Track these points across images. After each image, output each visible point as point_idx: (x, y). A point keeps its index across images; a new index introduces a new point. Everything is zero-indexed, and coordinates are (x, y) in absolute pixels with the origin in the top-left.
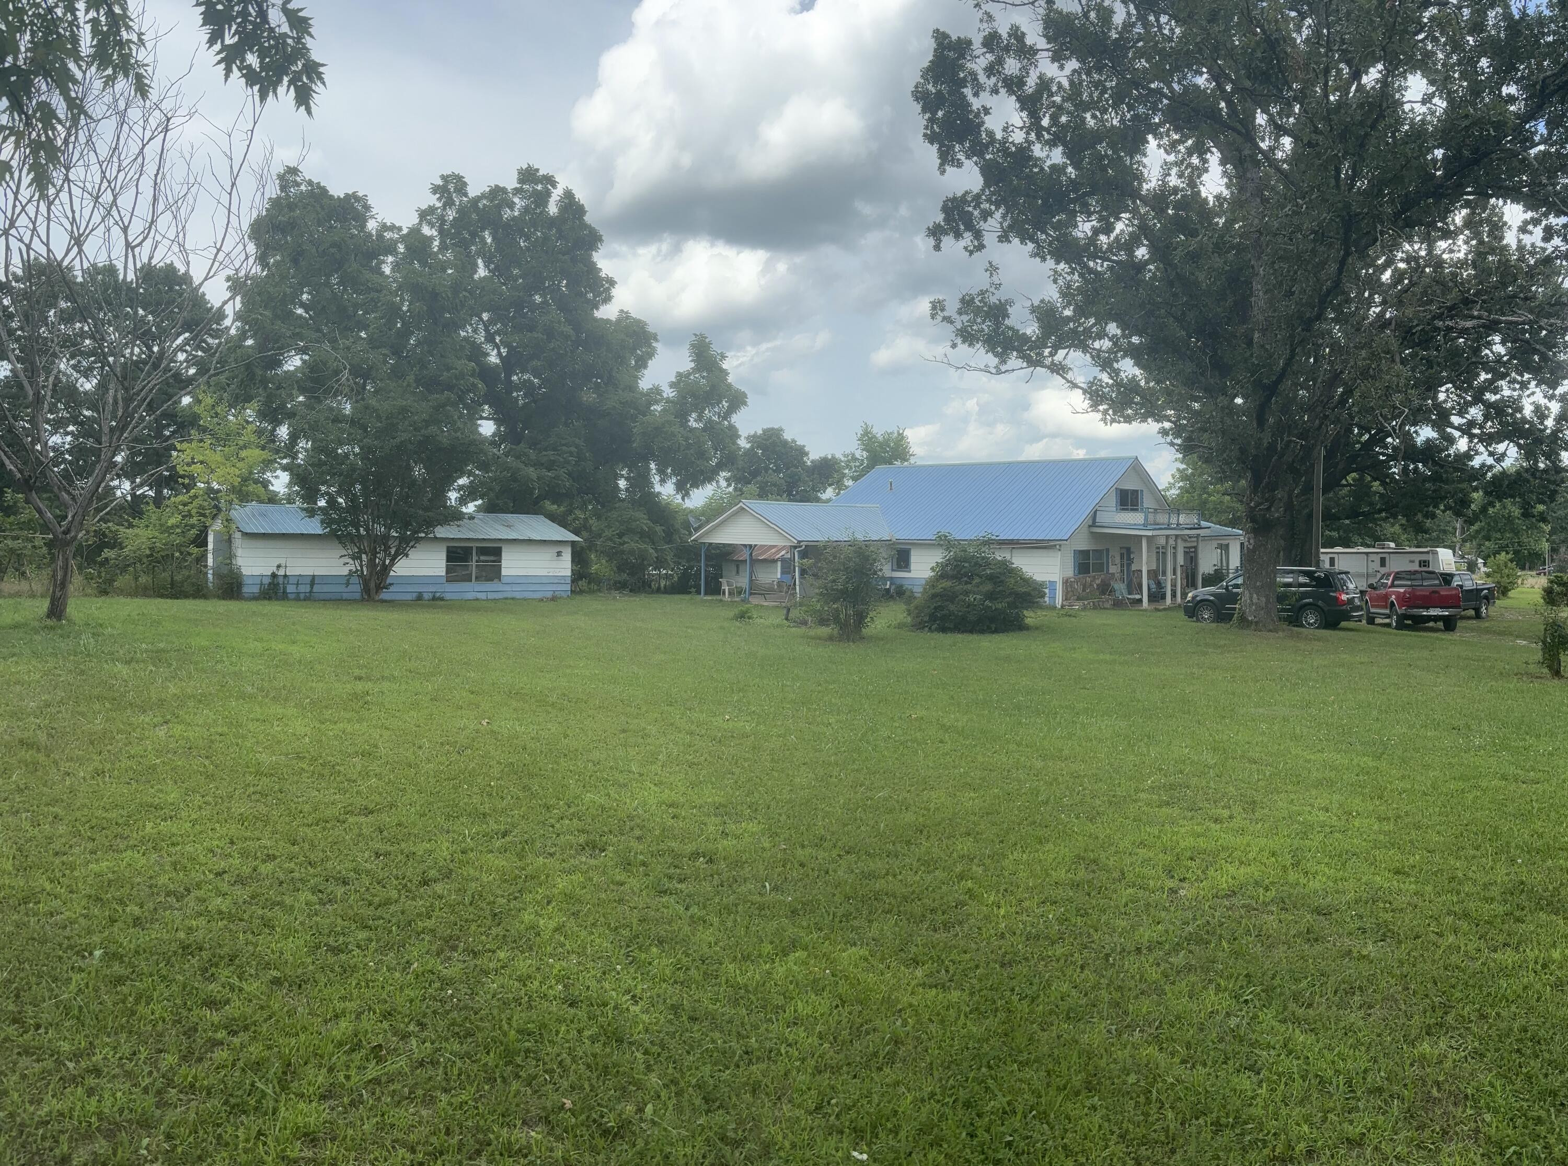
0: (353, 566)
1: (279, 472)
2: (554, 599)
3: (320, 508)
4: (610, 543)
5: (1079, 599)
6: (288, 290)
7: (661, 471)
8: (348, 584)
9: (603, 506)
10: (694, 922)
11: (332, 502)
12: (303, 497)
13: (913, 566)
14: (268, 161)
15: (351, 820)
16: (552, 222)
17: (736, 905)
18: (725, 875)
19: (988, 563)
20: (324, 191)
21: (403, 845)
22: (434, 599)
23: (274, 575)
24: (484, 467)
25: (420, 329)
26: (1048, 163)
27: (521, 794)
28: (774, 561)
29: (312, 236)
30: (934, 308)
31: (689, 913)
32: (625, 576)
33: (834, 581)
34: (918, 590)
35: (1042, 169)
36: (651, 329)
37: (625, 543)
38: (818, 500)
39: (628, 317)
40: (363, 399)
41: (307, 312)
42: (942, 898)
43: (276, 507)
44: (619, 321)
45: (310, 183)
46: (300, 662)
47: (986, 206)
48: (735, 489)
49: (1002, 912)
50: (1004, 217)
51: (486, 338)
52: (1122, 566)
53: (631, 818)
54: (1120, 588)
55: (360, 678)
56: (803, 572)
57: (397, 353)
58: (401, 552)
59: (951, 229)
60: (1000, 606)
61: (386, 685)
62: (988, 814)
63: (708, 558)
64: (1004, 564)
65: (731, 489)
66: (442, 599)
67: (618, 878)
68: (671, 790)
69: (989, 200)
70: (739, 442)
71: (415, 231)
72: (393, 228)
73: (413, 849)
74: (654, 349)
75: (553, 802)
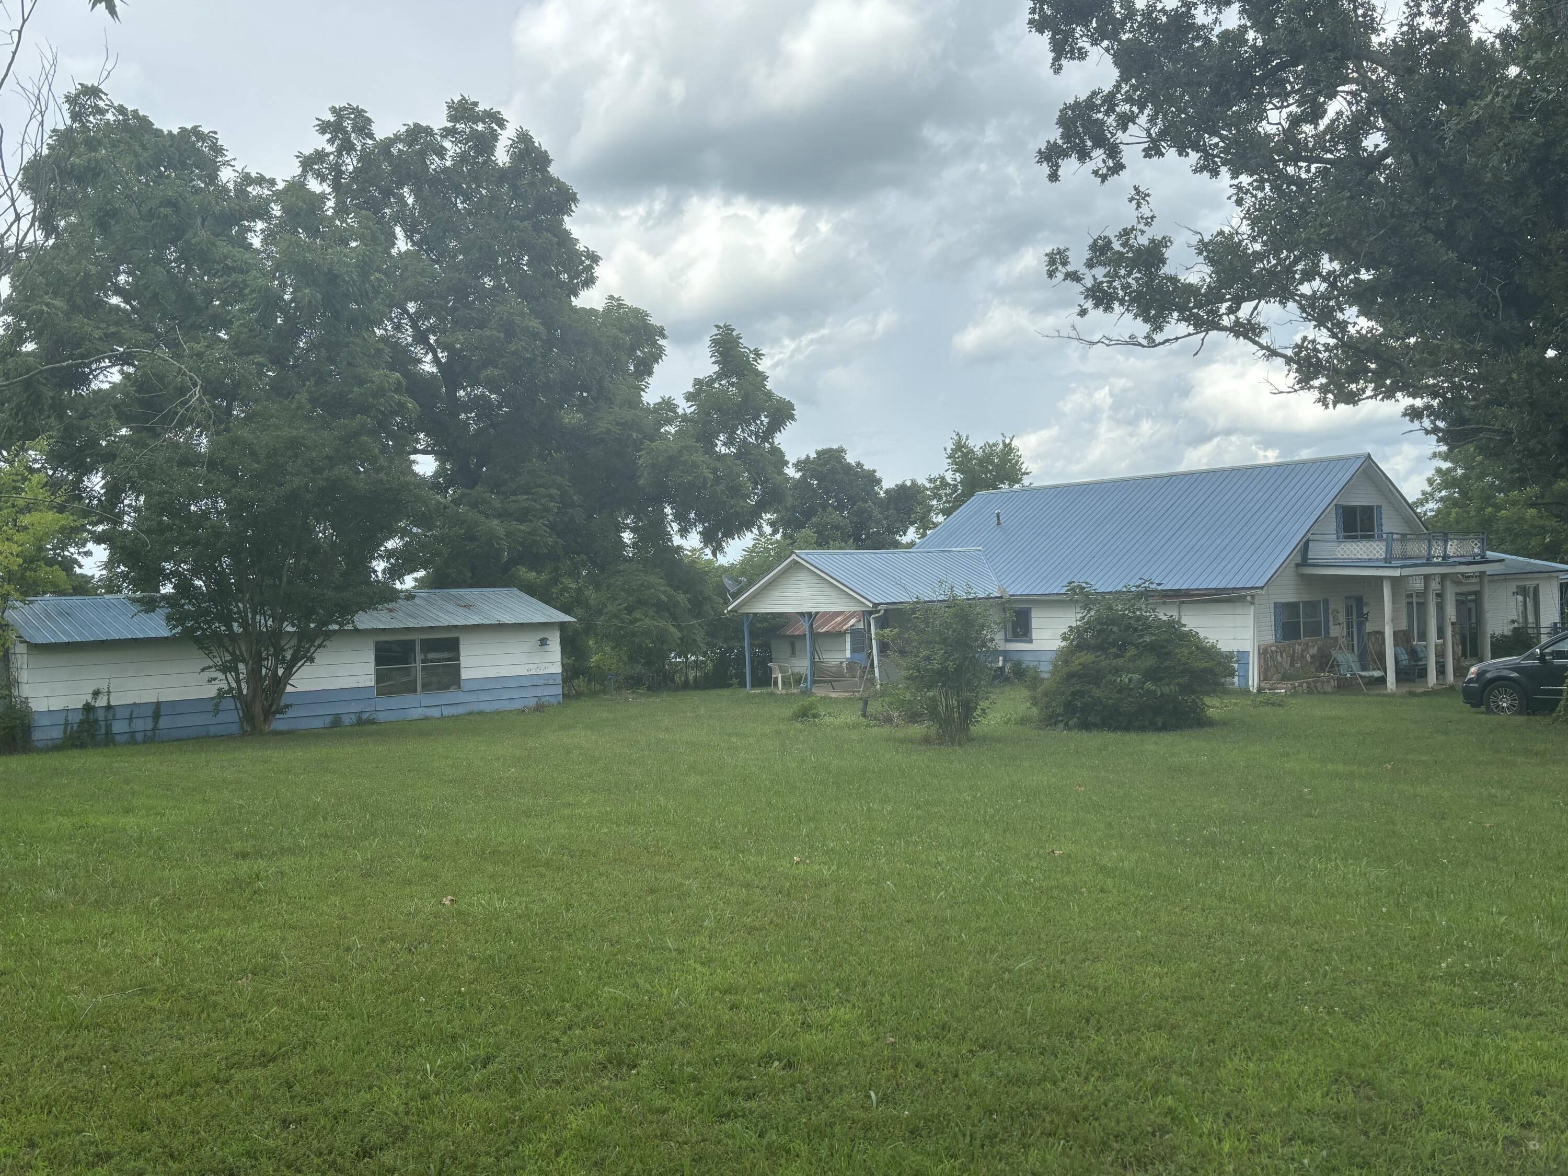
0: (223, 682)
1: (90, 546)
2: (539, 708)
3: (165, 597)
4: (615, 622)
5: (1285, 678)
6: (93, 269)
7: (680, 517)
8: (216, 711)
9: (603, 570)
10: (773, 1154)
11: (183, 587)
12: (133, 582)
13: (1035, 634)
14: (48, 77)
15: (238, 1077)
16: (503, 175)
17: (832, 1125)
18: (812, 1084)
19: (1145, 625)
20: (145, 123)
21: (328, 1102)
22: (360, 722)
23: (88, 708)
24: (424, 521)
25: (313, 326)
26: (1217, 30)
27: (507, 1000)
28: (842, 634)
29: (126, 186)
30: (1052, 262)
31: (765, 1142)
32: (639, 669)
33: (928, 658)
34: (1045, 670)
35: (1208, 41)
36: (654, 320)
37: (636, 620)
38: (896, 545)
39: (620, 306)
40: (227, 430)
41: (127, 302)
42: (1129, 1119)
43: (88, 599)
44: (608, 311)
45: (121, 110)
46: (140, 840)
47: (1124, 108)
48: (784, 535)
49: (1226, 1147)
50: (1152, 120)
51: (414, 337)
52: (1350, 625)
53: (671, 1015)
54: (1348, 661)
55: (244, 855)
56: (884, 648)
57: (278, 361)
58: (303, 655)
59: (1073, 149)
60: (1166, 690)
61: (287, 862)
62: (1185, 998)
63: (753, 635)
64: (1173, 626)
65: (778, 536)
66: (372, 722)
67: (658, 1103)
68: (726, 968)
69: (1129, 99)
70: (786, 471)
71: (296, 187)
72: (260, 180)
73: (343, 1105)
74: (661, 349)
75: (554, 1005)
